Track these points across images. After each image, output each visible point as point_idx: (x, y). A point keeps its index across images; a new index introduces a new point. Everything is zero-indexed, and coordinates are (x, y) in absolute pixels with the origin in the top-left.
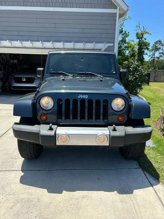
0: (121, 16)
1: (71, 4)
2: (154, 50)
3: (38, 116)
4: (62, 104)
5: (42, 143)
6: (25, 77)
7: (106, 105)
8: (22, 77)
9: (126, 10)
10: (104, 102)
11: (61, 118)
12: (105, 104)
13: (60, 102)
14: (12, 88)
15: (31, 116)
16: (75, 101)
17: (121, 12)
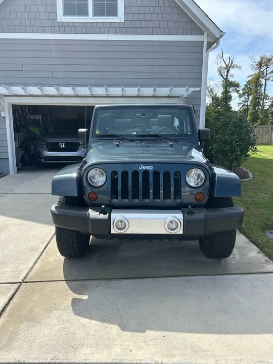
0: (210, 45)
1: (134, 29)
2: (247, 94)
3: (84, 195)
4: (117, 178)
5: (92, 230)
6: (64, 142)
7: (178, 179)
8: (60, 142)
9: (218, 37)
10: (175, 174)
11: (117, 198)
12: (177, 177)
13: (115, 175)
14: (43, 160)
15: (75, 194)
16: (135, 173)
17: (210, 40)
